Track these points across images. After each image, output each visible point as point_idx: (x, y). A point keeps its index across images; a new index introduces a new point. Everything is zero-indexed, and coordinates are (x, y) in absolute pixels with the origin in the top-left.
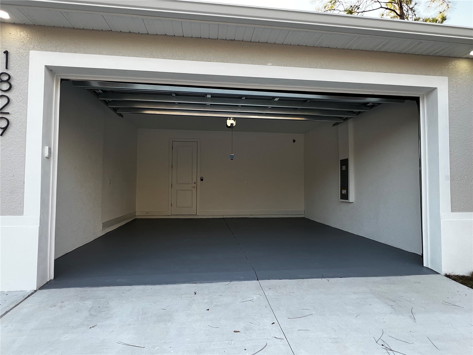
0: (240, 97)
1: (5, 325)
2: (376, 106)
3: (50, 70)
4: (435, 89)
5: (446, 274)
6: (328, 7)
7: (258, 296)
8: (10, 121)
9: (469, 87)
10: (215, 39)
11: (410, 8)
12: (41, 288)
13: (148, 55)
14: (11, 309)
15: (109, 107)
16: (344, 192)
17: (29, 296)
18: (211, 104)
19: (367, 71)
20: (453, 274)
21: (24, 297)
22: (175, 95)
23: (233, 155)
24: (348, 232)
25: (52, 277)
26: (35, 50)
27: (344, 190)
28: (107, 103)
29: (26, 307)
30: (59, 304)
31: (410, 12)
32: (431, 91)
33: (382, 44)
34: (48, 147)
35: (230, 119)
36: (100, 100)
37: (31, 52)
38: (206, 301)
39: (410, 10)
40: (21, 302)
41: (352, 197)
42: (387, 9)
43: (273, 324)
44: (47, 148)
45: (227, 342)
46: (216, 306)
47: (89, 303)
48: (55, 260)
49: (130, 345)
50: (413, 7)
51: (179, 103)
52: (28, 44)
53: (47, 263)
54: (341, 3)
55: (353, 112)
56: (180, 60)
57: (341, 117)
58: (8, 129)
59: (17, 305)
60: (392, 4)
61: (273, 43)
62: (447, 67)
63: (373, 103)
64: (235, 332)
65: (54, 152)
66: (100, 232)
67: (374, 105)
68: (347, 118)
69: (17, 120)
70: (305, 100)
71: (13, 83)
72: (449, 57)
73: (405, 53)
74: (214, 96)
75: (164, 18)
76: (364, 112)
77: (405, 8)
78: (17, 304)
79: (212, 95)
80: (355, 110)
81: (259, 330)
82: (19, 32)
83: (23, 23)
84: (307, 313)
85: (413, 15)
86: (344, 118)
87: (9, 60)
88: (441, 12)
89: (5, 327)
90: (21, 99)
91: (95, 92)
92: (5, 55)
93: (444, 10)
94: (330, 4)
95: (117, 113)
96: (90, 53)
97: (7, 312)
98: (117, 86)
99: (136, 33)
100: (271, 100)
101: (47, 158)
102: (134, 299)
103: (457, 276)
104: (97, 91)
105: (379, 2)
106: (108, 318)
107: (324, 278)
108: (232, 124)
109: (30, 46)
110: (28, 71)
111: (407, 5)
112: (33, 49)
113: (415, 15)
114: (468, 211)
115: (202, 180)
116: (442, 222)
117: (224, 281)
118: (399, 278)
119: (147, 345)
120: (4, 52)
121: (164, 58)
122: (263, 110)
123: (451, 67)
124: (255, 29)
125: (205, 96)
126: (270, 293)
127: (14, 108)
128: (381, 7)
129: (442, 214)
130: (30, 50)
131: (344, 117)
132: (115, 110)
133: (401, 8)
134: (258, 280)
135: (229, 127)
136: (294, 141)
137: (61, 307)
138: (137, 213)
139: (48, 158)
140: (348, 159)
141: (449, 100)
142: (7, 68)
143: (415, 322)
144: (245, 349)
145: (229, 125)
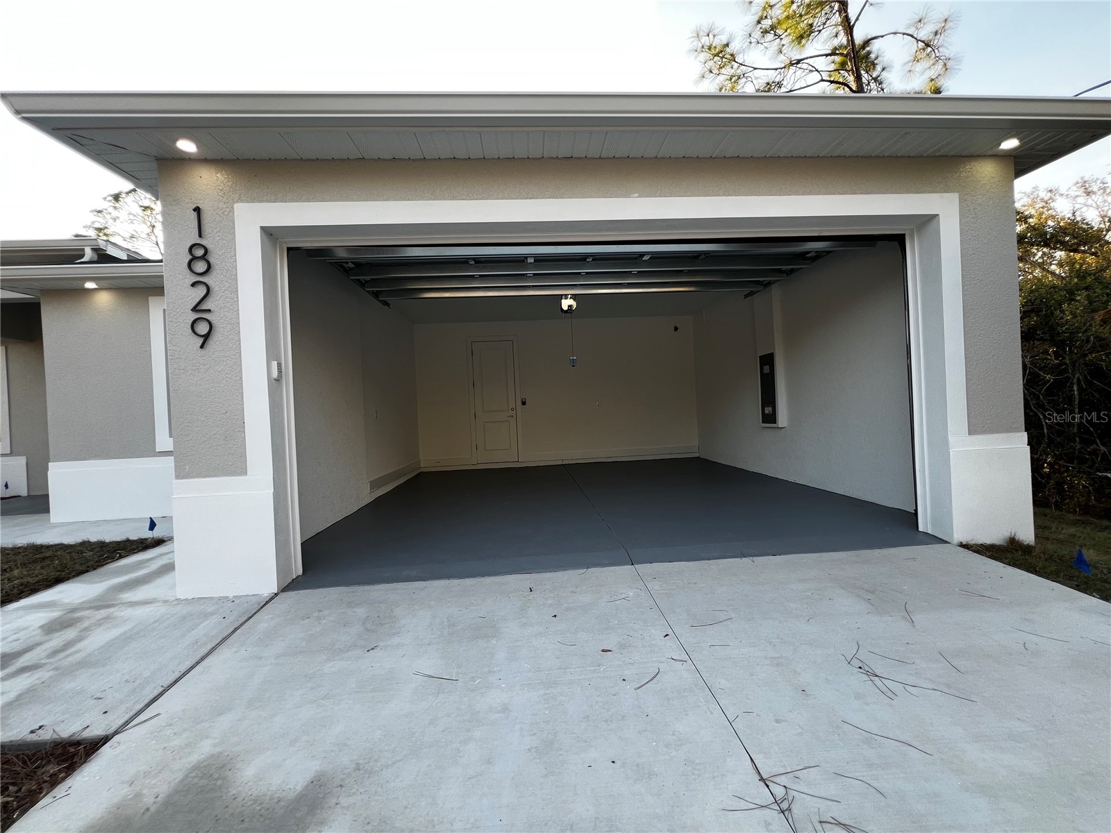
0: (582, 258)
1: (234, 650)
2: (822, 256)
3: (270, 234)
4: (934, 217)
5: (961, 543)
6: (726, 89)
7: (636, 590)
8: (214, 322)
9: (998, 208)
10: (539, 159)
11: (873, 79)
12: (285, 589)
13: (427, 195)
14: (242, 624)
15: (367, 291)
16: (768, 410)
17: (267, 603)
18: (534, 274)
19: (808, 194)
20: (973, 542)
21: (259, 604)
22: (473, 262)
23: (575, 358)
24: (777, 478)
25: (300, 572)
26: (242, 201)
27: (768, 407)
28: (363, 284)
29: (264, 621)
30: (316, 614)
31: (873, 85)
32: (926, 222)
33: (834, 143)
34: (276, 362)
35: (566, 298)
36: (351, 279)
37: (236, 205)
38: (550, 602)
39: (873, 81)
40: (255, 613)
41: (783, 418)
42: (832, 82)
43: (666, 636)
44: (275, 364)
45: (593, 668)
46: (568, 609)
47: (361, 612)
48: (302, 544)
49: (434, 677)
50: (879, 76)
51: (481, 276)
52: (230, 193)
53: (290, 549)
54: (750, 79)
55: (780, 271)
56: (481, 199)
57: (759, 281)
58: (210, 336)
59: (251, 617)
60: (839, 73)
61: (639, 158)
62: (956, 176)
63: (816, 252)
64: (603, 651)
65: (285, 370)
66: (366, 497)
67: (819, 255)
68: (769, 283)
69: (224, 320)
70: (696, 256)
71: (212, 260)
72: (960, 156)
73: (877, 157)
74: (541, 260)
75: (451, 129)
76: (800, 268)
77: (865, 77)
78: (250, 615)
79: (536, 258)
80: (784, 268)
81: (644, 646)
82: (214, 174)
83: (219, 157)
84: (722, 616)
85: (879, 89)
86: (765, 283)
87: (202, 222)
88: (932, 80)
89: (236, 652)
90: (227, 285)
91: (341, 266)
92: (195, 214)
93: (939, 75)
94: (730, 82)
95: (379, 301)
96: (331, 200)
97: (236, 629)
98: (379, 253)
99: (404, 160)
100: (636, 259)
101: (275, 380)
102: (432, 603)
103: (982, 545)
104: (345, 265)
105: (817, 70)
106: (394, 634)
107: (745, 557)
108: (570, 306)
109: (235, 196)
110: (234, 238)
111: (867, 72)
112: (240, 200)
113: (883, 90)
114: (998, 432)
115: (524, 403)
116: (951, 453)
117: (578, 568)
118: (877, 553)
119: (461, 676)
120: (194, 210)
121: (454, 198)
122: (623, 278)
123: (964, 174)
124: (609, 135)
125: (523, 261)
126: (655, 586)
127: (217, 302)
128: (822, 80)
129: (952, 439)
130: (235, 202)
131: (764, 281)
132: (376, 295)
133: (858, 78)
134: (632, 564)
135: (566, 312)
136: (676, 329)
137: (319, 618)
138: (422, 462)
139: (278, 380)
140: (773, 353)
141: (961, 236)
142: (200, 236)
143: (914, 627)
144: (624, 680)
145: (565, 307)
